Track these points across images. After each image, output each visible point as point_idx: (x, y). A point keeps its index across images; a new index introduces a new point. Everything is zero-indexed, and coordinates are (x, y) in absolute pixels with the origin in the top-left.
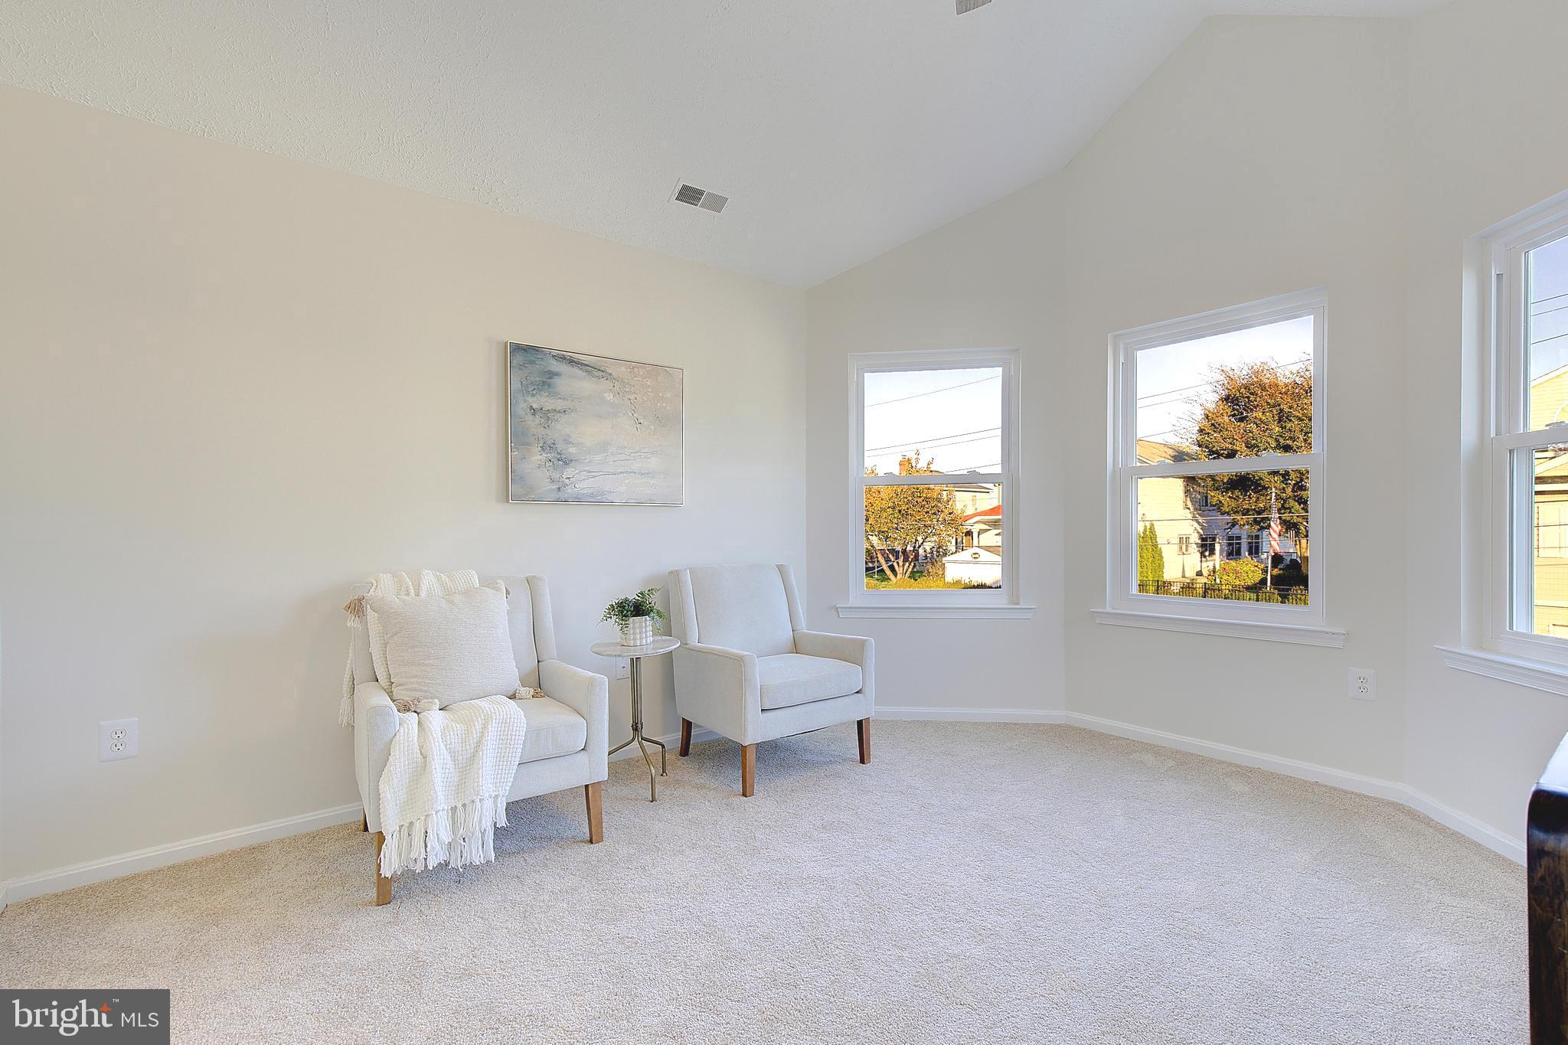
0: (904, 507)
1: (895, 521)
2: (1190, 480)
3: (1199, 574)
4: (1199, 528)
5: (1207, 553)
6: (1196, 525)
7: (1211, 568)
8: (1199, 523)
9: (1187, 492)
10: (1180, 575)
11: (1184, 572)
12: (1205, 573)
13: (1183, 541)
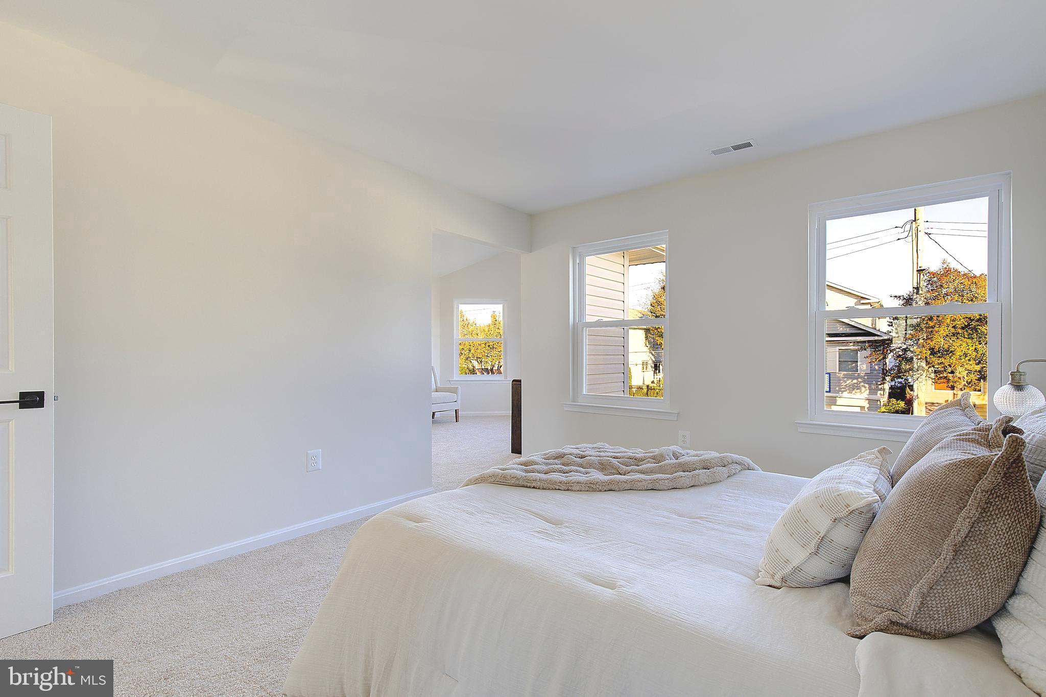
0: (491, 344)
1: (486, 351)
2: (647, 331)
3: (653, 382)
4: (653, 357)
5: (657, 371)
6: (651, 355)
7: (658, 379)
8: (652, 354)
9: (647, 338)
10: (642, 383)
11: (644, 381)
12: (656, 382)
13: (644, 364)
